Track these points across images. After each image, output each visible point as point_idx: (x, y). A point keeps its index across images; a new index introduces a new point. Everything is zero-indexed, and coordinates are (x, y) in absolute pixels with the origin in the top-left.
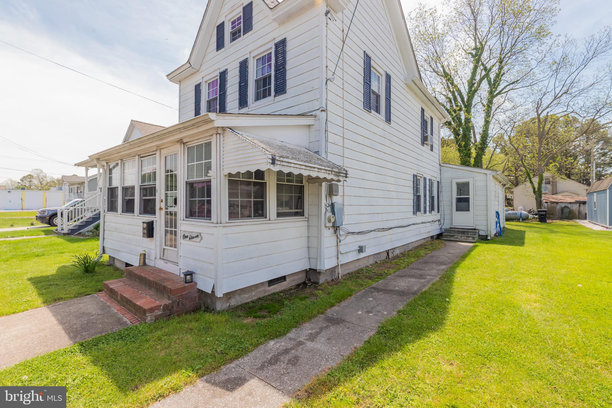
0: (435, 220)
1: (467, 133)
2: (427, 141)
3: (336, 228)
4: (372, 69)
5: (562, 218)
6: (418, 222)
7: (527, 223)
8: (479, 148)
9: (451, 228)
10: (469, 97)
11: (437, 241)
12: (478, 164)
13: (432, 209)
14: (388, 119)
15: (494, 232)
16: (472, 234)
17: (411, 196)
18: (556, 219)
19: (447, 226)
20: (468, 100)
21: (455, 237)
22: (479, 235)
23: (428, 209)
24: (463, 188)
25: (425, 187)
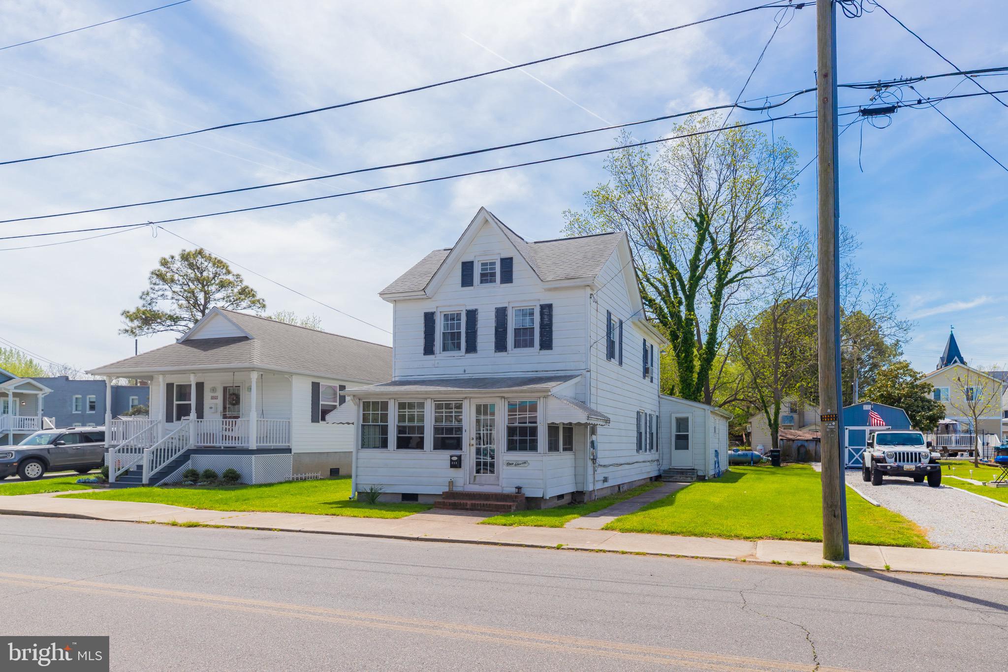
0: (654, 459)
1: (689, 336)
2: (648, 373)
3: (594, 460)
4: (612, 321)
5: (798, 461)
6: (640, 461)
7: (758, 467)
8: (704, 358)
9: (670, 469)
10: (691, 284)
11: (656, 483)
12: (703, 382)
13: (651, 448)
14: (621, 363)
15: (712, 473)
16: (690, 474)
17: (635, 434)
18: (791, 462)
19: (665, 467)
20: (690, 287)
21: (674, 478)
22: (698, 476)
23: (648, 447)
24: (682, 424)
25: (646, 423)
